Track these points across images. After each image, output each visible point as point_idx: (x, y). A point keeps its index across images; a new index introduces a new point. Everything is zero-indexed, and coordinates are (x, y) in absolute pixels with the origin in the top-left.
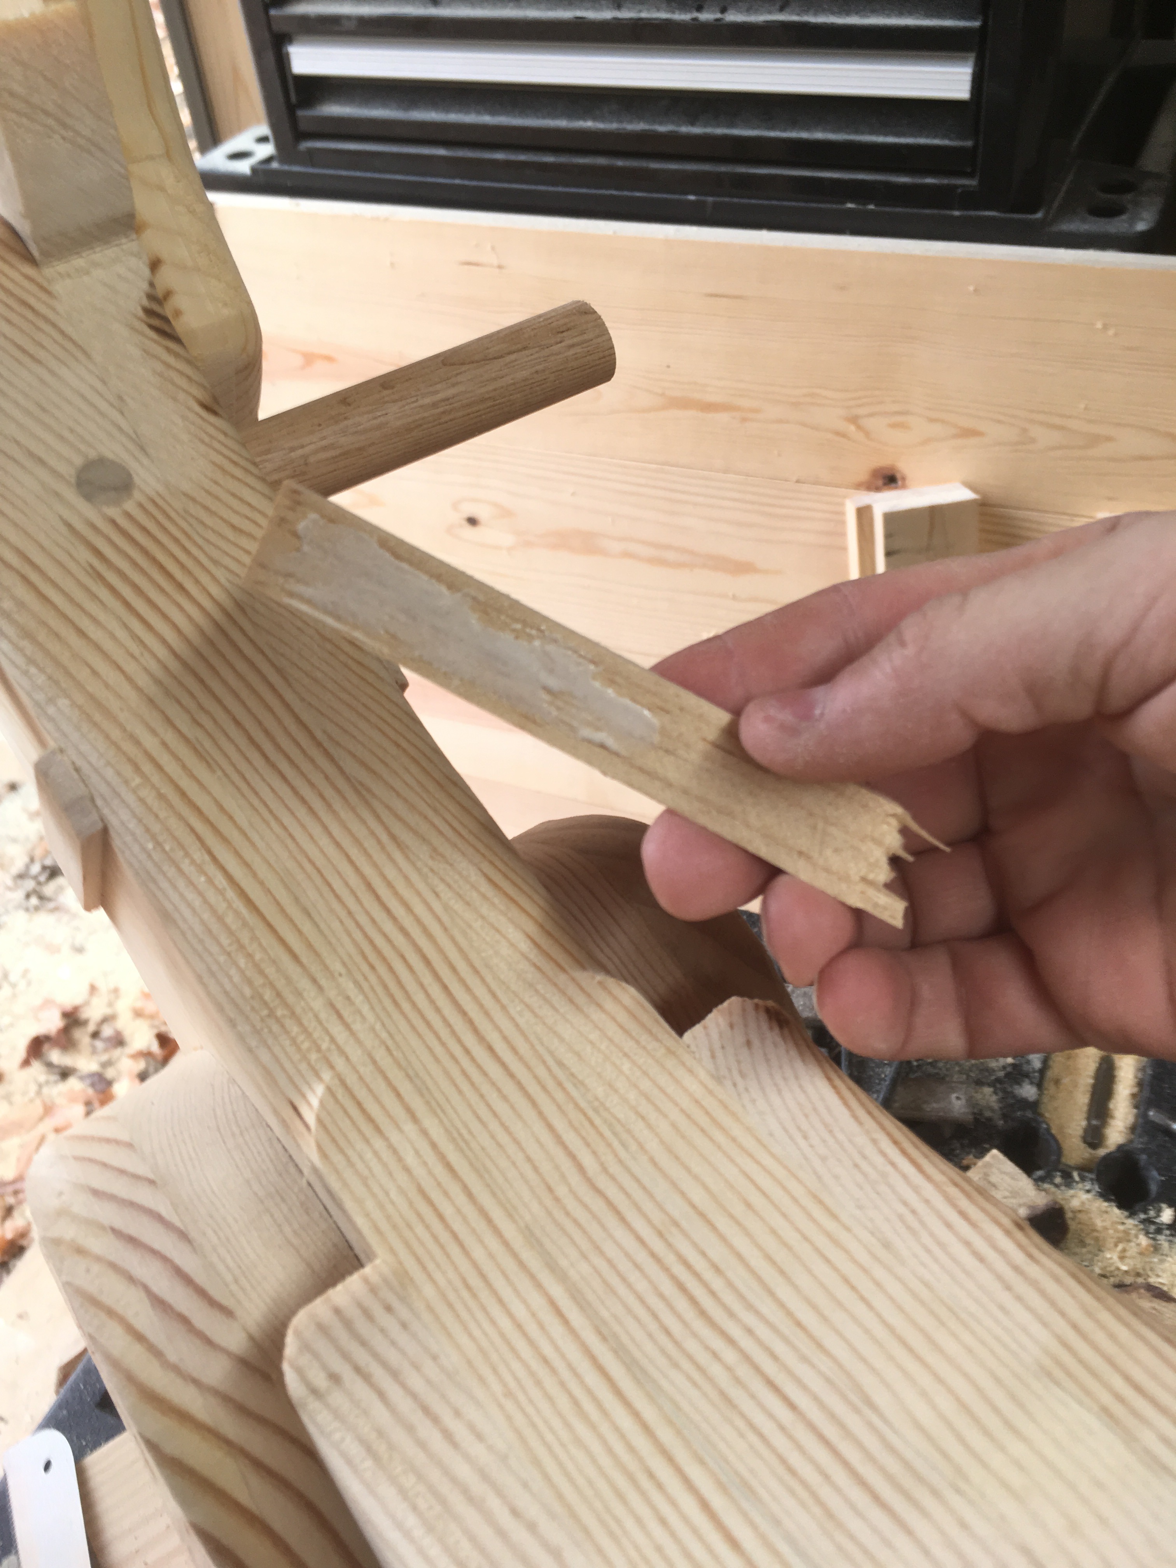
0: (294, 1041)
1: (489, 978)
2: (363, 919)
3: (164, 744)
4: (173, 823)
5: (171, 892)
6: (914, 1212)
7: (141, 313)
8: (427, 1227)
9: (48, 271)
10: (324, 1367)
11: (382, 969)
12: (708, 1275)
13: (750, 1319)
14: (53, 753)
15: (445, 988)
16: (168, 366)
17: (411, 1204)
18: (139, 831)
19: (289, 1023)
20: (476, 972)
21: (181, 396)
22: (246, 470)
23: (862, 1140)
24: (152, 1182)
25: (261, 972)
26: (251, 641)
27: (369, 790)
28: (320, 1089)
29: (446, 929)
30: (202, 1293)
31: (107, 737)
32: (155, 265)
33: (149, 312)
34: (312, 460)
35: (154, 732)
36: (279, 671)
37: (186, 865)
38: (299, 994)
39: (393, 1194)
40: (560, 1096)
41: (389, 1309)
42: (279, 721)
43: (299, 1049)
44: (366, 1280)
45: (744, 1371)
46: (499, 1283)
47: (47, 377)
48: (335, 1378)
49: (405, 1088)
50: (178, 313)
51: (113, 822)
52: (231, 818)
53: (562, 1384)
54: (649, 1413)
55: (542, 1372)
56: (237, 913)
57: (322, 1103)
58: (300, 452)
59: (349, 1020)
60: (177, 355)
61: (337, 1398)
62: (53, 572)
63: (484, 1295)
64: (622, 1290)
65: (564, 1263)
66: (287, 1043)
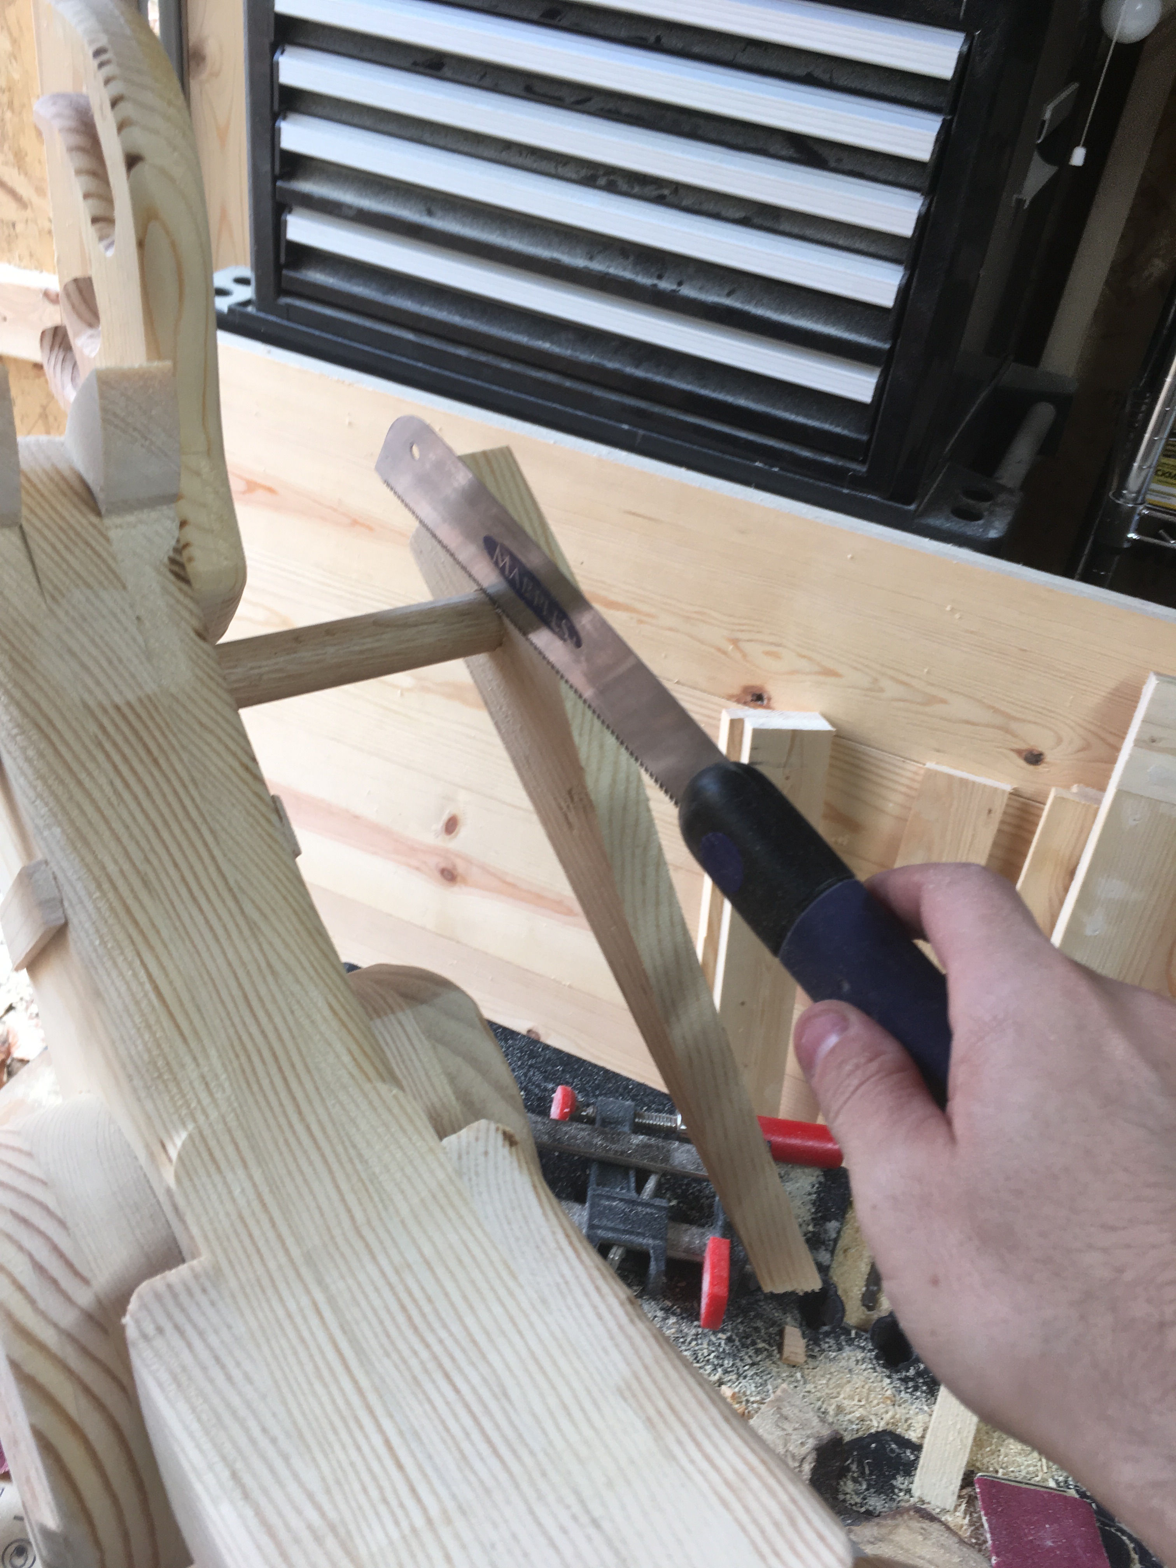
0: (172, 1098)
1: (317, 1078)
2: (237, 1020)
3: (122, 871)
4: (117, 929)
5: (105, 977)
6: (567, 1283)
7: (166, 560)
8: (241, 1242)
9: (108, 521)
10: (154, 1321)
11: (243, 1059)
12: (423, 1302)
13: (443, 1334)
14: (40, 863)
15: (285, 1079)
16: (178, 601)
17: (232, 1225)
18: (91, 931)
19: (172, 1086)
20: (309, 1071)
21: (183, 624)
22: (218, 684)
23: (546, 1231)
24: (44, 1183)
25: (159, 1046)
26: (197, 807)
27: (259, 929)
28: (184, 1135)
29: (293, 1038)
30: (69, 1265)
31: (83, 860)
32: (183, 524)
33: (173, 561)
34: (265, 677)
35: (116, 862)
36: (212, 832)
37: (120, 960)
38: (183, 1066)
39: (222, 1215)
40: (349, 1167)
41: (204, 1291)
42: (206, 869)
43: (174, 1104)
44: (192, 1269)
45: (431, 1366)
46: (282, 1286)
47: (92, 597)
48: (160, 1330)
49: (243, 1144)
50: (190, 559)
51: (74, 921)
52: (158, 932)
53: (311, 1356)
54: (364, 1382)
55: (300, 1349)
56: (150, 1002)
57: (184, 1145)
58: (256, 671)
59: (214, 1090)
60: (186, 594)
61: (159, 1342)
62: (69, 736)
63: (270, 1292)
64: (363, 1303)
65: (328, 1280)
66: (167, 1098)
